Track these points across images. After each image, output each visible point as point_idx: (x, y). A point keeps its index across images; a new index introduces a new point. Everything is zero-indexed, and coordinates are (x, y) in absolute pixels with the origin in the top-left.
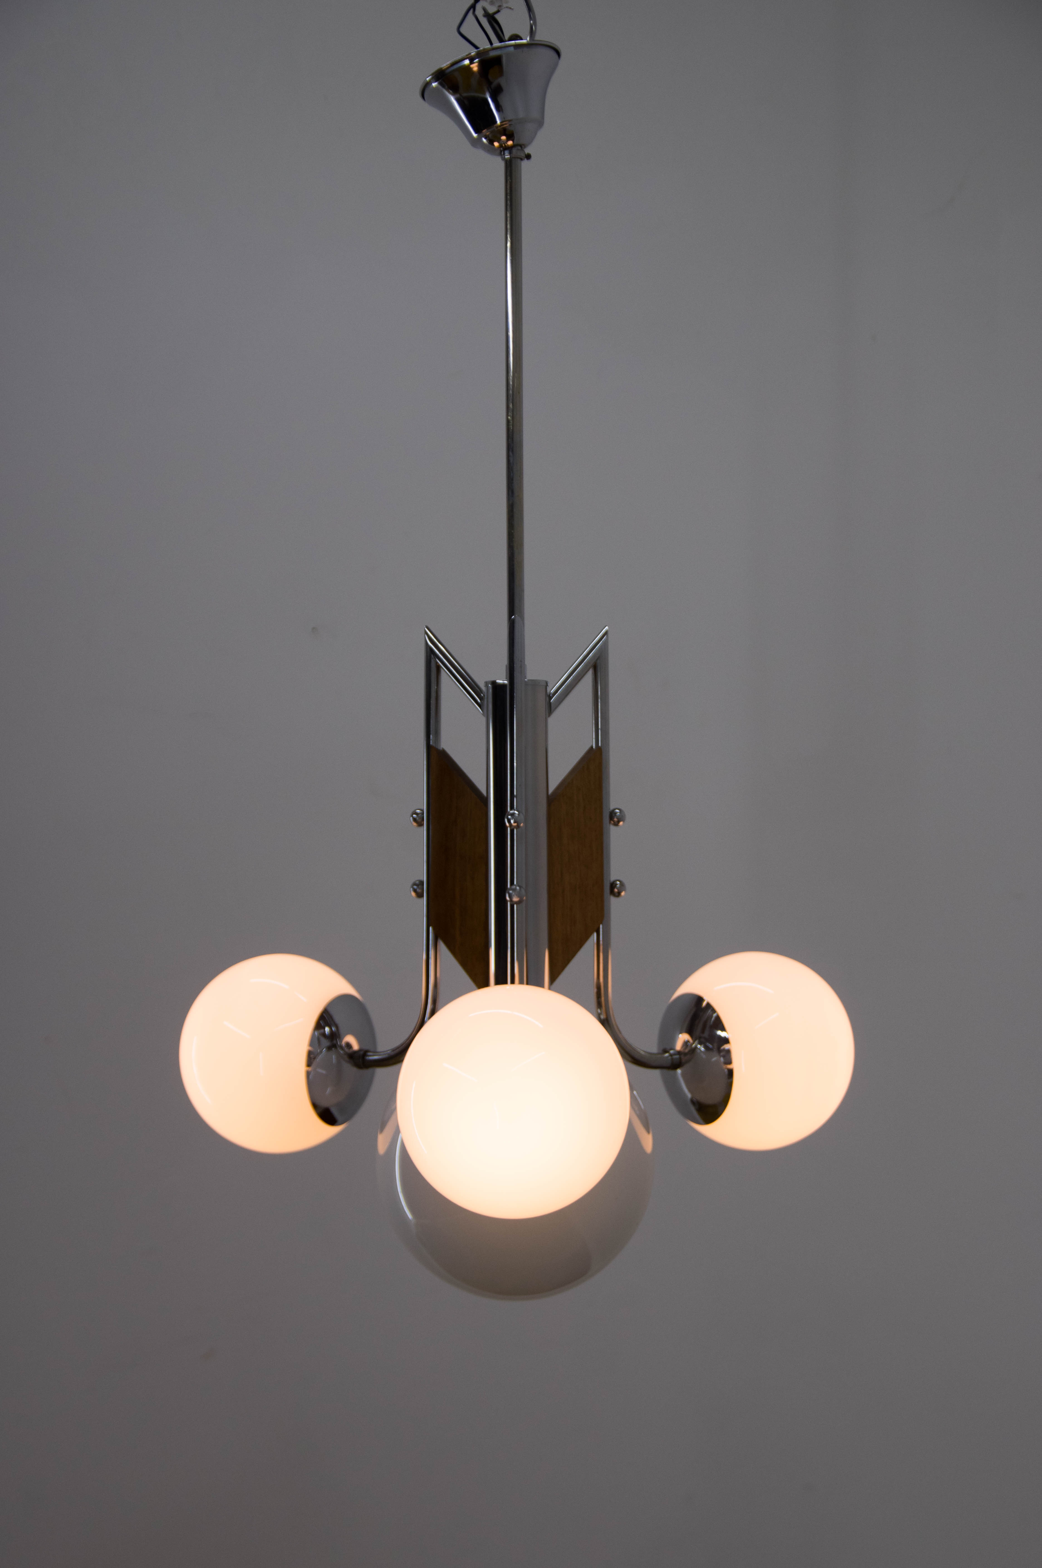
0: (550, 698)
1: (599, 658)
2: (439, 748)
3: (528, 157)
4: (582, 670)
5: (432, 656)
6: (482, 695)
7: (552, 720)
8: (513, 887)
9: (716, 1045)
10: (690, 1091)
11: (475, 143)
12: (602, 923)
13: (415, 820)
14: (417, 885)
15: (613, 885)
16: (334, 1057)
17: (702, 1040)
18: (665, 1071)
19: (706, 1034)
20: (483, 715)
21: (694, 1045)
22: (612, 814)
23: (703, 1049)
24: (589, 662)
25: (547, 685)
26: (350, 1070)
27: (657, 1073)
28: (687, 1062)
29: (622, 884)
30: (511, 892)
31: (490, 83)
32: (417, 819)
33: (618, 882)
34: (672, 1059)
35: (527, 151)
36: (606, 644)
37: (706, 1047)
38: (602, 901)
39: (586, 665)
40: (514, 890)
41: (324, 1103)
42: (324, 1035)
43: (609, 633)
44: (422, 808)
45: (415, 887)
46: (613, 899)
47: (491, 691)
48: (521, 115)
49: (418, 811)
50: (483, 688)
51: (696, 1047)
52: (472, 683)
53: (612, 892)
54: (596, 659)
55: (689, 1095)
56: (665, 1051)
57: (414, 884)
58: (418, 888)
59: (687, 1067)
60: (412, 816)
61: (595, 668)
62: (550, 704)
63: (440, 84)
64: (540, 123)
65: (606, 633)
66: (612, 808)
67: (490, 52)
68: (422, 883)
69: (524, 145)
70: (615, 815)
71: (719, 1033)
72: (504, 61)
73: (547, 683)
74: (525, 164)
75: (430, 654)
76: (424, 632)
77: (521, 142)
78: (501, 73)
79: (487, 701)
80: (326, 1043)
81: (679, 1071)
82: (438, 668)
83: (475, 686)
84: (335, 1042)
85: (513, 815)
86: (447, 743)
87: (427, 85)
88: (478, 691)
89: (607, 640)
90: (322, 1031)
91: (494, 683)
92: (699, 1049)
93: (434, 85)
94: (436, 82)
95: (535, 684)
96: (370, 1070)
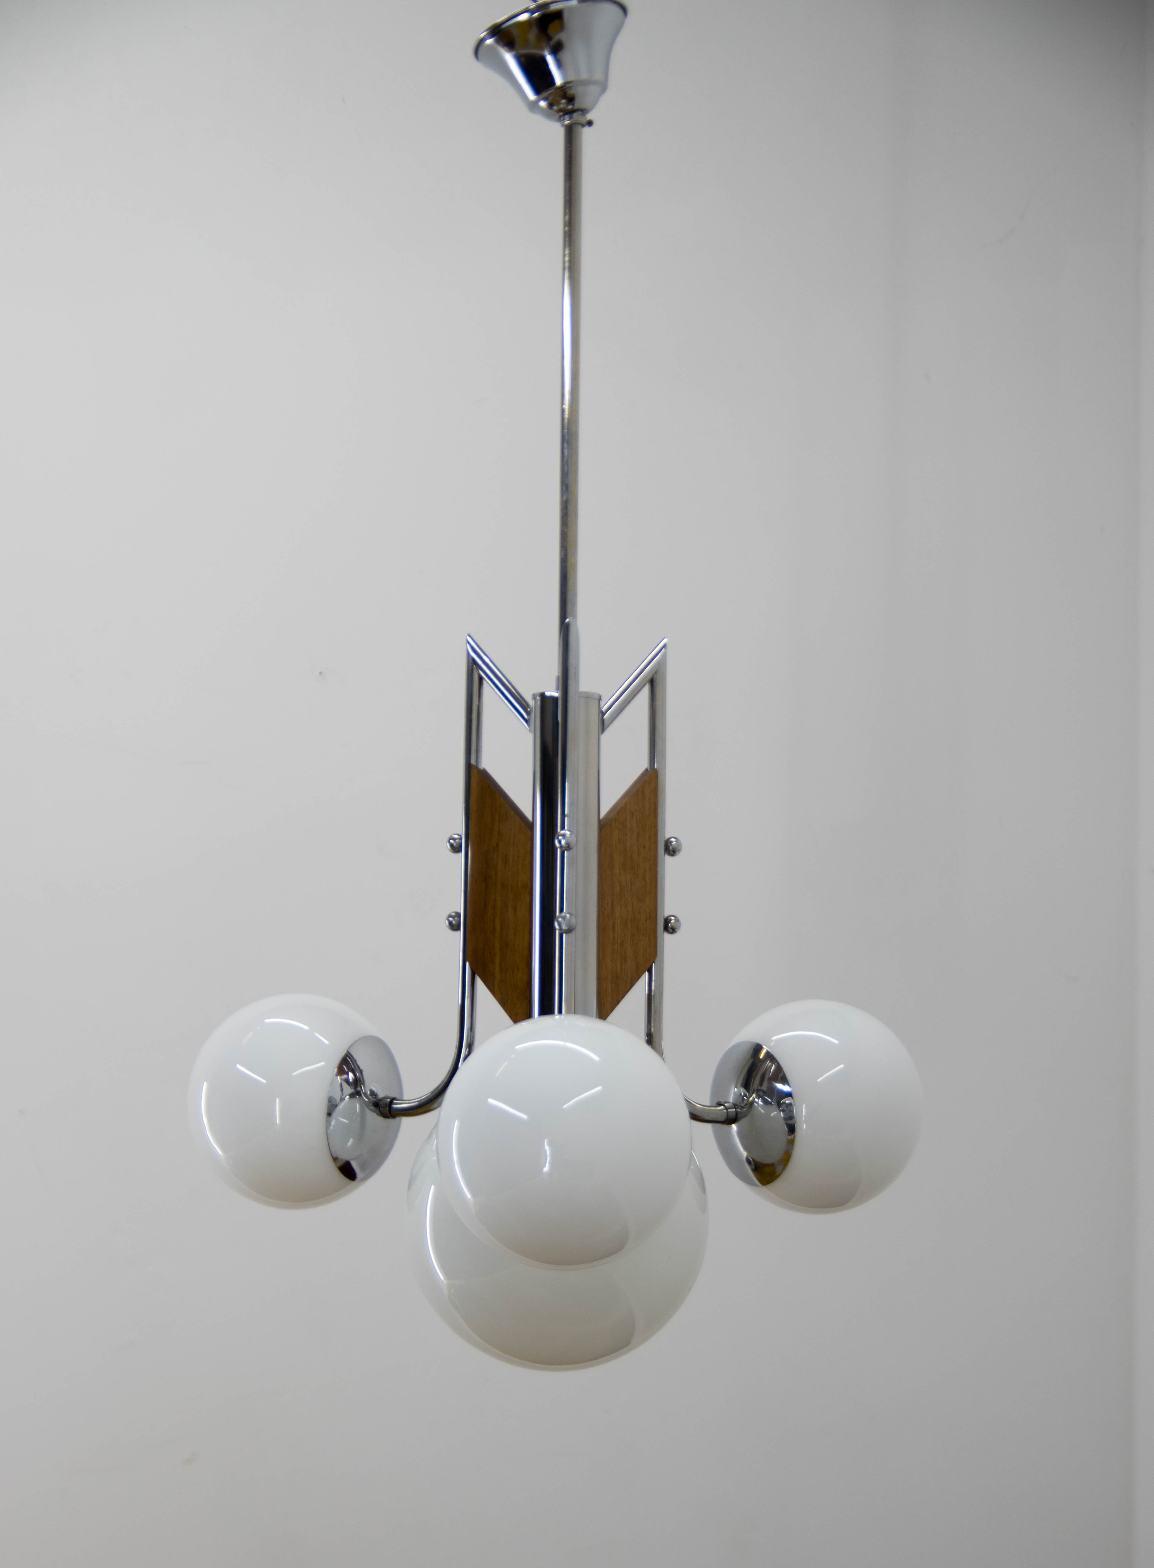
0: (603, 714)
1: (656, 673)
2: (480, 767)
3: (590, 123)
4: (639, 685)
5: (475, 667)
6: (529, 709)
7: (604, 737)
8: (563, 914)
9: (775, 1098)
10: (745, 1148)
11: (533, 106)
12: (654, 962)
13: (451, 845)
14: (453, 917)
15: (667, 921)
16: (358, 1105)
17: (761, 1093)
18: (719, 1125)
19: (765, 1087)
20: (530, 731)
21: (751, 1099)
22: (667, 843)
23: (760, 1103)
24: (646, 676)
25: (600, 699)
26: (374, 1119)
27: (708, 1127)
28: (745, 1116)
29: (677, 920)
30: (560, 919)
31: (549, 38)
32: (455, 845)
33: (673, 918)
34: (728, 1112)
35: (589, 116)
36: (664, 657)
37: (765, 1102)
38: (655, 937)
39: (643, 679)
40: (564, 918)
41: (344, 1156)
42: (347, 1081)
43: (668, 647)
44: (460, 834)
45: (451, 919)
46: (667, 936)
47: (539, 703)
48: (584, 76)
49: (456, 836)
50: (531, 702)
51: (753, 1101)
52: (518, 696)
53: (666, 928)
54: (653, 672)
55: (745, 1154)
56: (720, 1104)
57: (450, 916)
58: (454, 919)
59: (743, 1122)
60: (449, 842)
61: (652, 682)
62: (603, 721)
63: (497, 42)
64: (604, 87)
65: (664, 646)
66: (667, 837)
67: (551, 5)
68: (458, 915)
69: (585, 110)
70: (671, 845)
71: (780, 1086)
72: (566, 16)
73: (600, 696)
74: (586, 132)
75: (472, 666)
76: (465, 641)
77: (582, 106)
78: (562, 28)
79: (535, 718)
80: (348, 1090)
81: (734, 1127)
82: (481, 679)
83: (523, 702)
84: (359, 1089)
85: (564, 836)
86: (488, 763)
87: (482, 41)
88: (525, 705)
89: (664, 656)
90: (345, 1076)
91: (542, 695)
92: (758, 1103)
93: (490, 41)
94: (491, 38)
95: (588, 697)
96: (397, 1119)
